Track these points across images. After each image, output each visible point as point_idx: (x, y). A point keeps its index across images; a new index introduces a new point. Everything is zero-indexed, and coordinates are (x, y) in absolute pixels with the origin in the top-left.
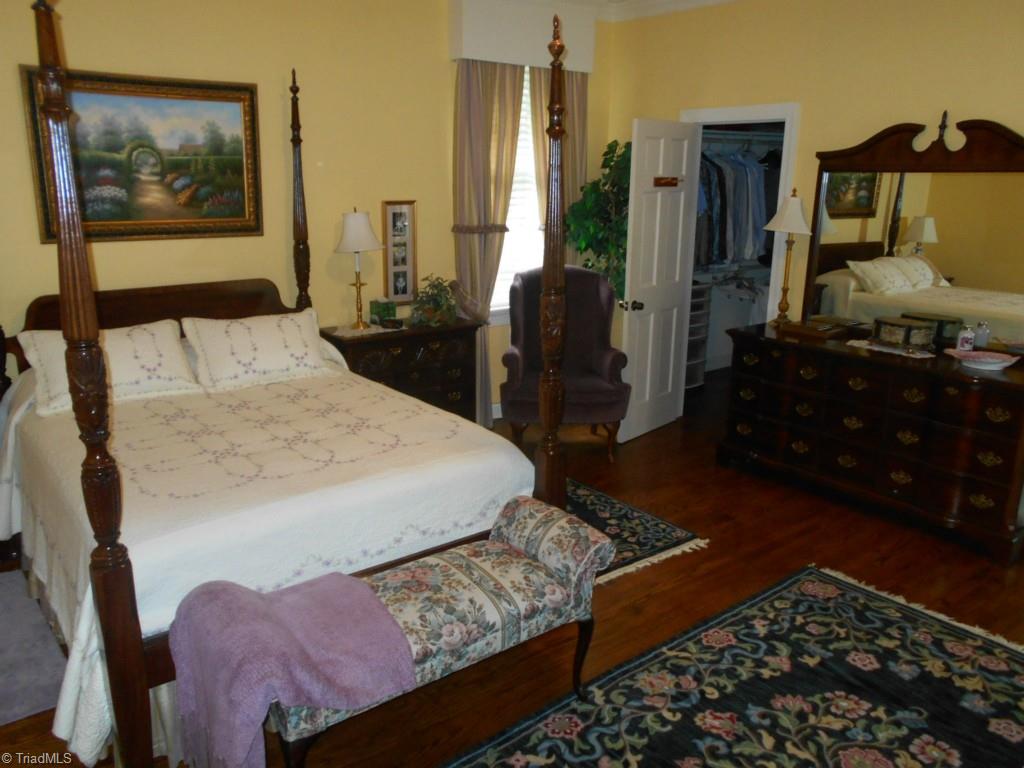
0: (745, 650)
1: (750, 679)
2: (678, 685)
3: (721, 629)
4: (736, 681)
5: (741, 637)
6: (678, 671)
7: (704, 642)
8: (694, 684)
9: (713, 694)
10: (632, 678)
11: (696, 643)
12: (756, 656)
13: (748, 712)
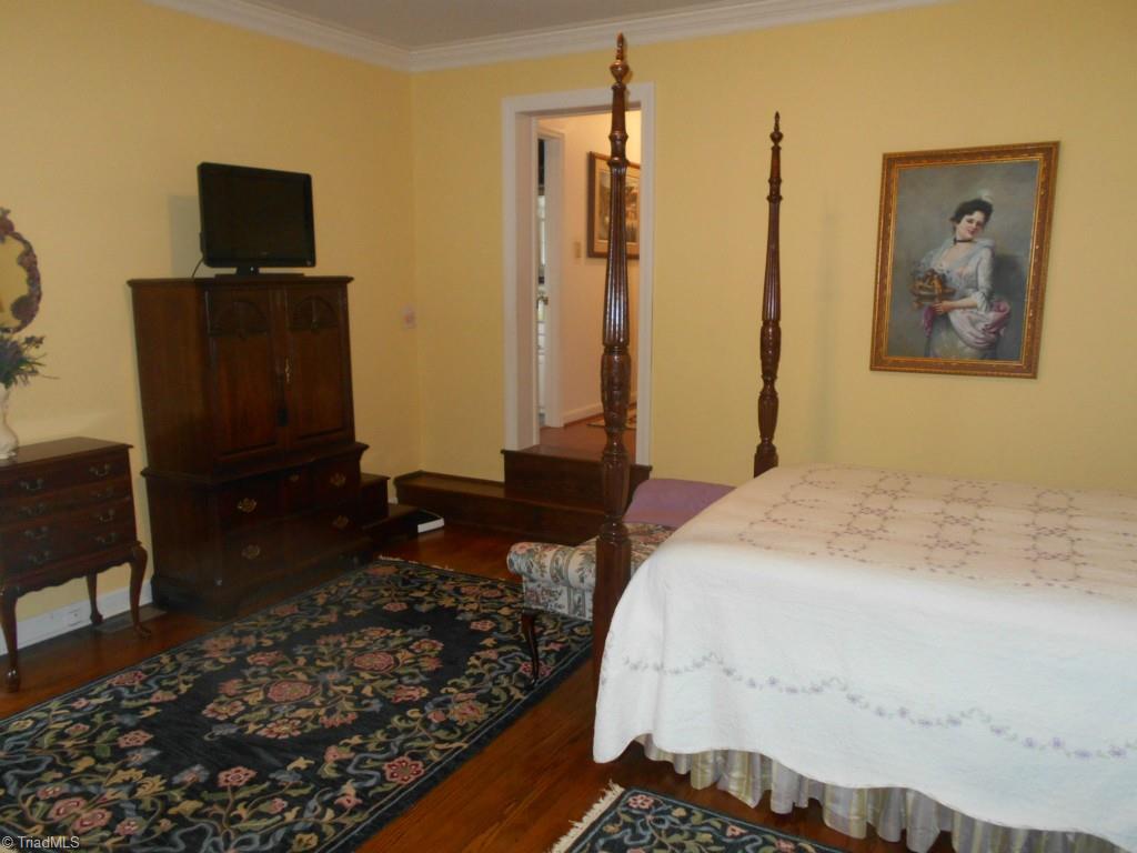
0: (374, 760)
1: (374, 732)
2: (447, 712)
3: (400, 785)
4: (389, 727)
5: (377, 774)
6: (448, 725)
7: (421, 764)
8: (430, 716)
9: (412, 713)
10: (492, 715)
11: (431, 761)
12: (362, 755)
13: (381, 705)
